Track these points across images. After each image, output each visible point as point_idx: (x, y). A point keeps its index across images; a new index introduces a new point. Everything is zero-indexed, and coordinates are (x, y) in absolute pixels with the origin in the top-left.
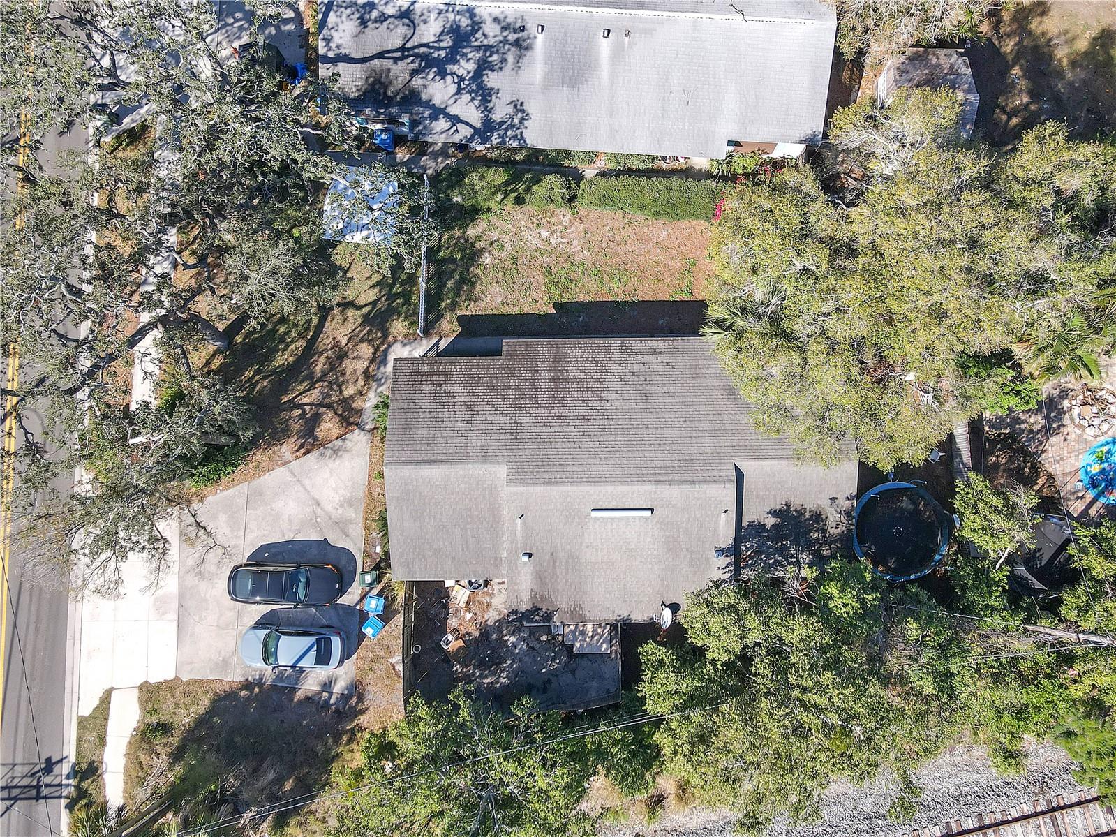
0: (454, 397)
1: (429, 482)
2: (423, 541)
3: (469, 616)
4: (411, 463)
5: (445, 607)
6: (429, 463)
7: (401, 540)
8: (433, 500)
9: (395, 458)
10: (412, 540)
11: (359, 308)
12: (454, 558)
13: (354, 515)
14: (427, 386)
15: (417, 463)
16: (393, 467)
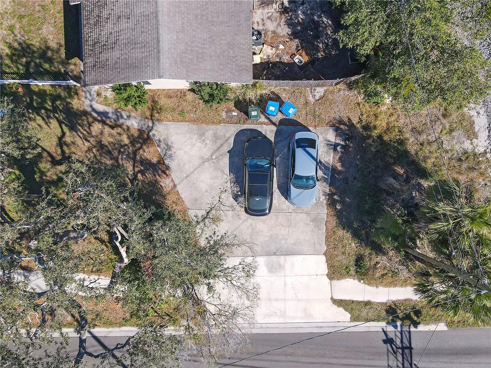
0: (111, 33)
1: (174, 44)
2: (222, 56)
3: (281, 47)
4: (158, 58)
5: (275, 64)
6: (158, 42)
7: (221, 72)
8: (189, 43)
9: (155, 71)
10: (221, 65)
11: (64, 134)
12: (235, 34)
13: (211, 132)
14: (103, 56)
15: (159, 52)
16: (162, 71)
